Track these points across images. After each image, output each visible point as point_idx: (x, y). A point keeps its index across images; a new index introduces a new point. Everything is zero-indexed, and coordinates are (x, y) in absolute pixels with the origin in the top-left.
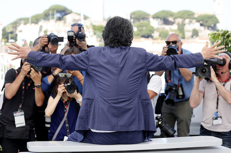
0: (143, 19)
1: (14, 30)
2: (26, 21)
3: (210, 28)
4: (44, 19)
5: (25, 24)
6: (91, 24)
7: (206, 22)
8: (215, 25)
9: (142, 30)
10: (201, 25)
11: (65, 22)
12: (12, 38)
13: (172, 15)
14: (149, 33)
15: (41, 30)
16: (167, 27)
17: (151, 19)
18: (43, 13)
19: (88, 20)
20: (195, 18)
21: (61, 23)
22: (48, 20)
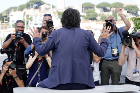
0: (90, 8)
1: (8, 15)
2: (15, 9)
3: (133, 14)
4: (27, 8)
5: (15, 11)
6: (57, 11)
7: (131, 10)
8: (137, 12)
9: (90, 15)
10: (128, 12)
11: (40, 10)
12: (6, 20)
13: (109, 5)
14: (94, 17)
15: (24, 15)
16: (106, 13)
17: (96, 8)
18: (26, 4)
19: (55, 8)
20: (124, 8)
21: (37, 10)
22: (29, 8)
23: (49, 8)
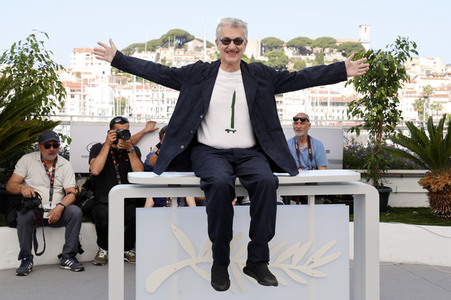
0: (276, 47)
2: (141, 48)
4: (162, 46)
5: (140, 51)
6: (216, 53)
7: (350, 51)
10: (344, 55)
11: (186, 50)
13: (309, 43)
14: (283, 64)
15: (158, 59)
16: (303, 58)
17: (285, 48)
18: (160, 39)
20: (336, 47)
21: (181, 52)
22: (167, 47)
23: (202, 47)
